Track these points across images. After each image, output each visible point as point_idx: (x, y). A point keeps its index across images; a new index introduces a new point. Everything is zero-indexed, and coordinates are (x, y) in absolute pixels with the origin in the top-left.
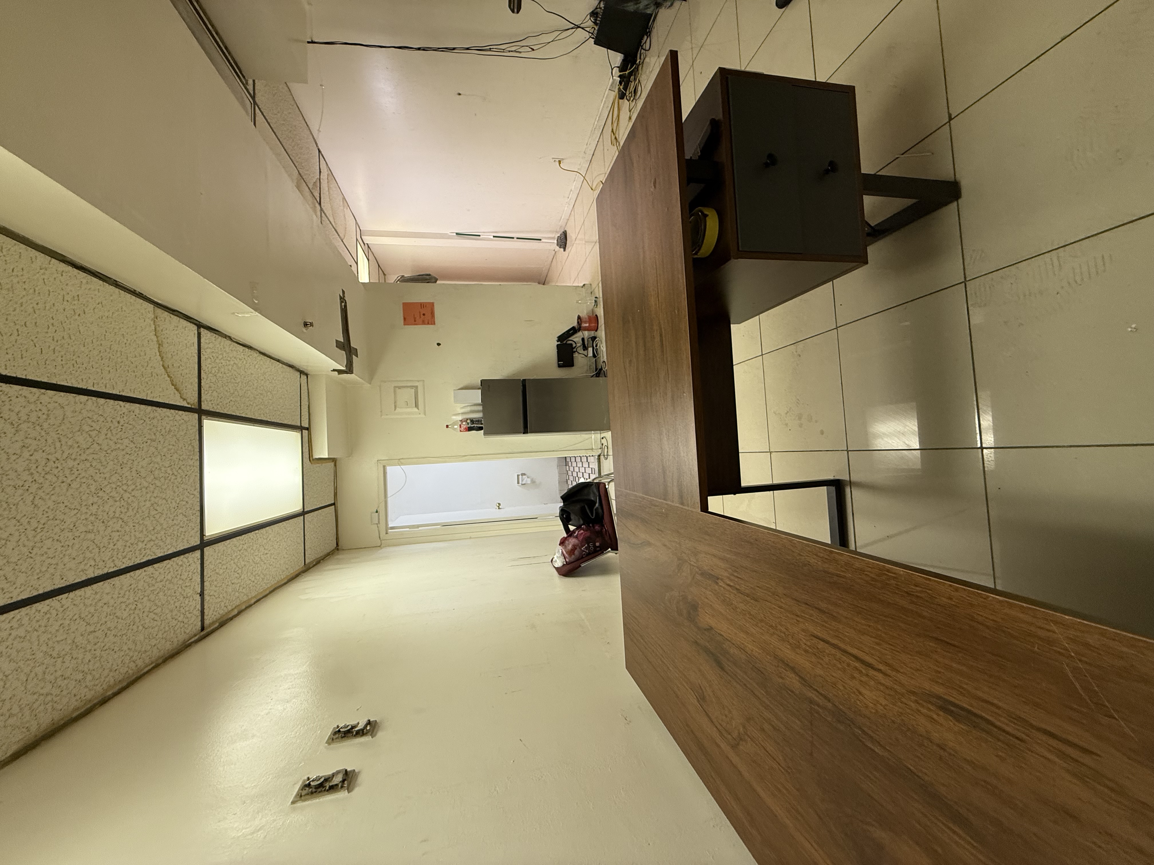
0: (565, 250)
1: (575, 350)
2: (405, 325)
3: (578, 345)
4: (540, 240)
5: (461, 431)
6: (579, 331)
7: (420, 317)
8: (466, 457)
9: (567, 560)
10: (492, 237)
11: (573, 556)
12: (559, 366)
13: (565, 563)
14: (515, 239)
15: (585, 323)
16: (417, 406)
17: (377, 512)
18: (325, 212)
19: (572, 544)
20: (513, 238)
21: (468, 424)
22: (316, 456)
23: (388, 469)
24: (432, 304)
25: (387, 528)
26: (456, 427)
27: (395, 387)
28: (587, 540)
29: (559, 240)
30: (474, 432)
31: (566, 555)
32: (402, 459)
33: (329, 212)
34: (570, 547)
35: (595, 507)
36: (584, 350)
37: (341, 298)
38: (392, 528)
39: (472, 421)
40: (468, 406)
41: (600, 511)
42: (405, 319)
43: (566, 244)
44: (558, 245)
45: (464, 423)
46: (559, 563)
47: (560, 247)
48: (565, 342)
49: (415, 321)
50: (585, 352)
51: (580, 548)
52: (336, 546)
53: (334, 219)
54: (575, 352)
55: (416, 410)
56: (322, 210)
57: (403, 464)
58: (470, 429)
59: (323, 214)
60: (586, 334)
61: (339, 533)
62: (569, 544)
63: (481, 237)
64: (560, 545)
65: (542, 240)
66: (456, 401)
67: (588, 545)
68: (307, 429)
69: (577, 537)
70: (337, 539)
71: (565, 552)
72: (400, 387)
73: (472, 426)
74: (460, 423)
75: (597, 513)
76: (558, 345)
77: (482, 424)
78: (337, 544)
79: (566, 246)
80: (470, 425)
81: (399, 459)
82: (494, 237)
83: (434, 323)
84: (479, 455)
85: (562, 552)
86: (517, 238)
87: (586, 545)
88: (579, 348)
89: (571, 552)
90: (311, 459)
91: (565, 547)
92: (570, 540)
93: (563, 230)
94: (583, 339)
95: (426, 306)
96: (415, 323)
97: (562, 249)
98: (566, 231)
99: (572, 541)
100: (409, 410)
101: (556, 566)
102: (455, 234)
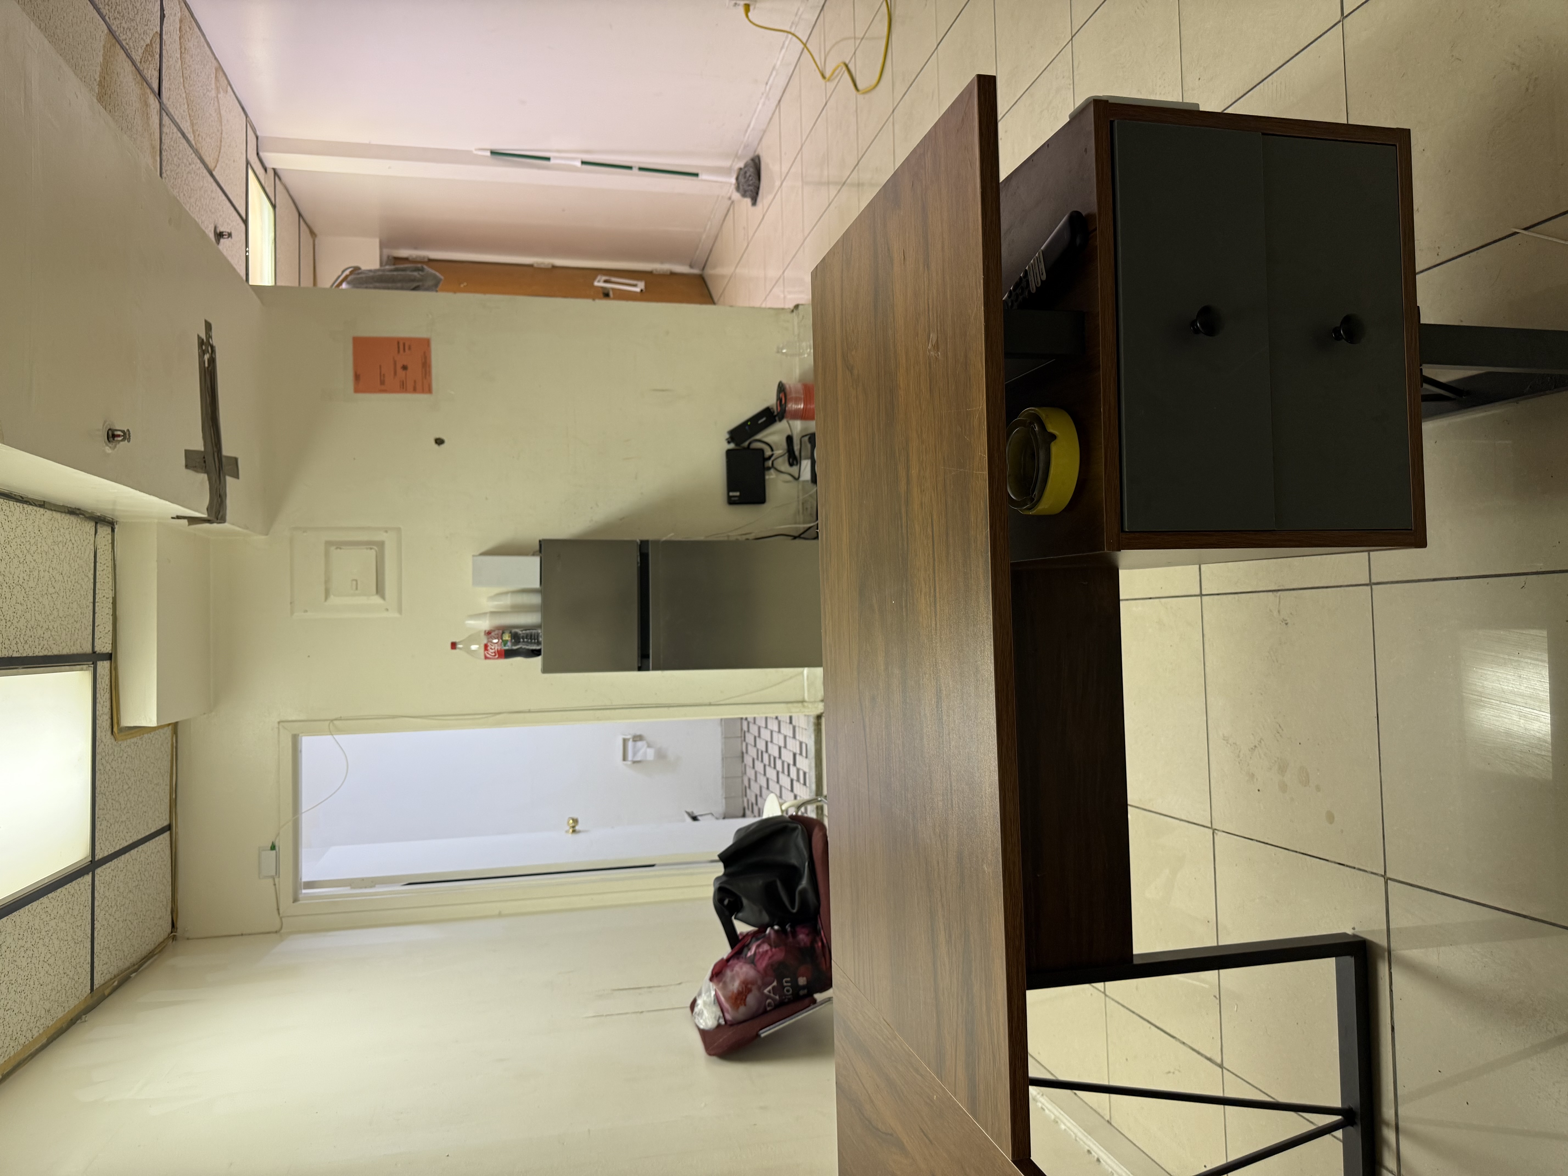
0: (754, 202)
1: (770, 462)
2: (356, 391)
3: (778, 452)
4: (696, 175)
5: (486, 658)
6: (780, 420)
7: (395, 373)
8: (498, 717)
9: (728, 1017)
10: (578, 164)
11: (742, 1009)
12: (731, 501)
13: (722, 1022)
14: (635, 171)
15: (797, 400)
16: (380, 590)
17: (273, 847)
18: (172, 110)
19: (742, 977)
20: (630, 168)
21: (505, 643)
22: (128, 720)
23: (306, 742)
24: (425, 343)
25: (298, 885)
26: (474, 647)
27: (329, 544)
28: (777, 971)
29: (742, 180)
30: (518, 660)
31: (726, 1005)
32: (340, 719)
33: (179, 111)
34: (735, 986)
35: (800, 887)
36: (791, 465)
37: (201, 343)
38: (310, 885)
39: (516, 638)
40: (506, 593)
41: (811, 896)
42: (357, 377)
43: (758, 188)
44: (738, 189)
45: (495, 641)
46: (708, 1018)
47: (744, 195)
48: (746, 444)
49: (382, 383)
50: (794, 470)
51: (760, 989)
52: (169, 929)
53: (192, 125)
54: (769, 469)
55: (376, 600)
56: (162, 108)
57: (340, 731)
58: (508, 654)
59: (166, 119)
60: (797, 427)
61: (180, 896)
62: (733, 979)
63: (552, 161)
64: (711, 979)
65: (702, 177)
66: (478, 580)
67: (780, 982)
68: (109, 657)
69: (752, 961)
70: (174, 912)
71: (722, 999)
72: (339, 545)
73: (515, 648)
74: (485, 642)
75: (804, 903)
76: (729, 453)
77: (539, 643)
78: (173, 925)
79: (757, 193)
80: (509, 646)
81: (332, 721)
82: (583, 163)
83: (427, 389)
84: (530, 712)
85: (716, 996)
86: (641, 169)
87: (775, 984)
88: (780, 460)
89: (738, 998)
90: (115, 729)
91: (725, 987)
92: (737, 968)
93: (751, 155)
94: (790, 439)
95: (410, 348)
96: (382, 386)
97: (748, 201)
98: (758, 157)
99: (742, 971)
100: (362, 600)
101: (702, 1027)
102: (488, 154)
